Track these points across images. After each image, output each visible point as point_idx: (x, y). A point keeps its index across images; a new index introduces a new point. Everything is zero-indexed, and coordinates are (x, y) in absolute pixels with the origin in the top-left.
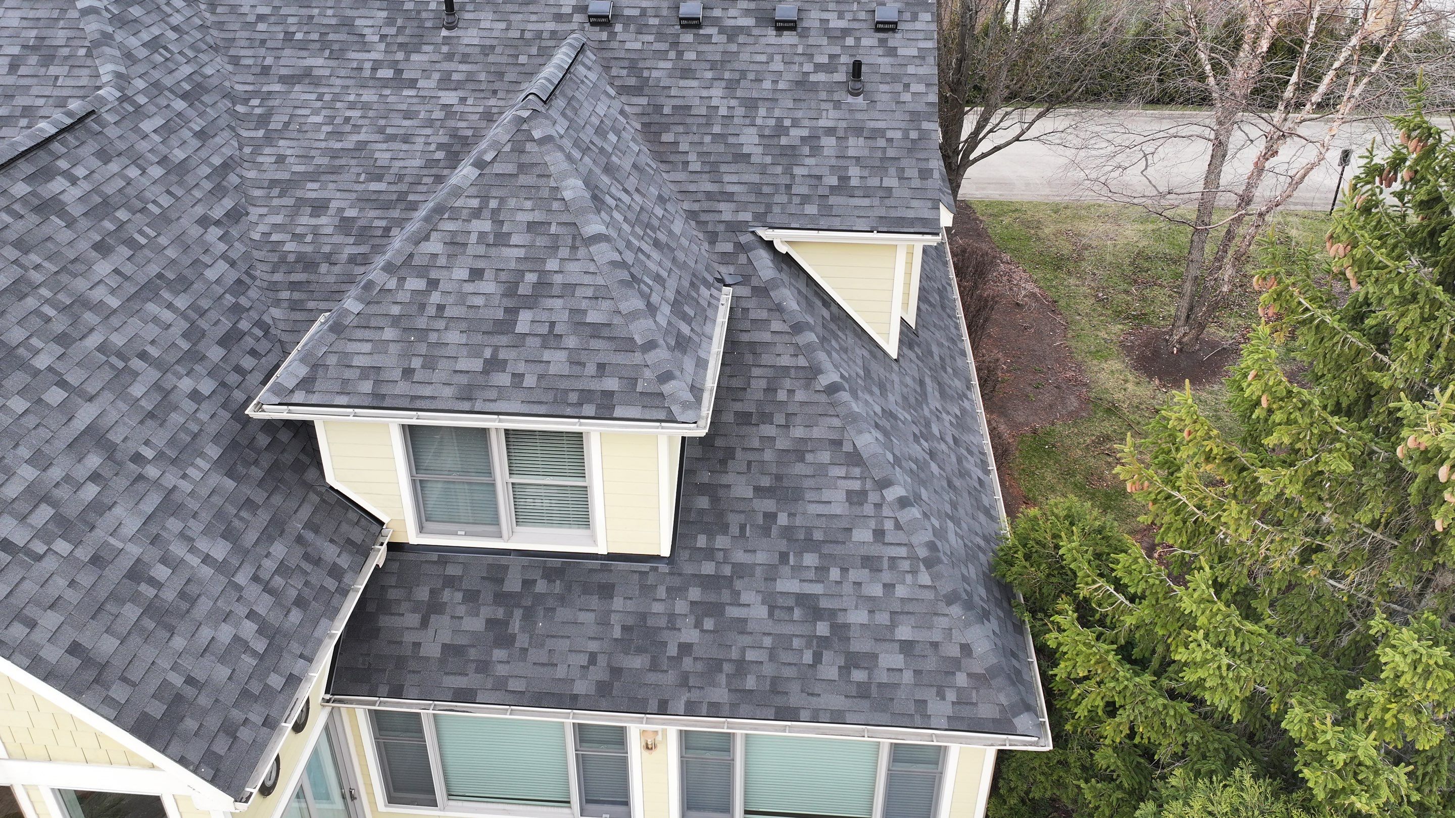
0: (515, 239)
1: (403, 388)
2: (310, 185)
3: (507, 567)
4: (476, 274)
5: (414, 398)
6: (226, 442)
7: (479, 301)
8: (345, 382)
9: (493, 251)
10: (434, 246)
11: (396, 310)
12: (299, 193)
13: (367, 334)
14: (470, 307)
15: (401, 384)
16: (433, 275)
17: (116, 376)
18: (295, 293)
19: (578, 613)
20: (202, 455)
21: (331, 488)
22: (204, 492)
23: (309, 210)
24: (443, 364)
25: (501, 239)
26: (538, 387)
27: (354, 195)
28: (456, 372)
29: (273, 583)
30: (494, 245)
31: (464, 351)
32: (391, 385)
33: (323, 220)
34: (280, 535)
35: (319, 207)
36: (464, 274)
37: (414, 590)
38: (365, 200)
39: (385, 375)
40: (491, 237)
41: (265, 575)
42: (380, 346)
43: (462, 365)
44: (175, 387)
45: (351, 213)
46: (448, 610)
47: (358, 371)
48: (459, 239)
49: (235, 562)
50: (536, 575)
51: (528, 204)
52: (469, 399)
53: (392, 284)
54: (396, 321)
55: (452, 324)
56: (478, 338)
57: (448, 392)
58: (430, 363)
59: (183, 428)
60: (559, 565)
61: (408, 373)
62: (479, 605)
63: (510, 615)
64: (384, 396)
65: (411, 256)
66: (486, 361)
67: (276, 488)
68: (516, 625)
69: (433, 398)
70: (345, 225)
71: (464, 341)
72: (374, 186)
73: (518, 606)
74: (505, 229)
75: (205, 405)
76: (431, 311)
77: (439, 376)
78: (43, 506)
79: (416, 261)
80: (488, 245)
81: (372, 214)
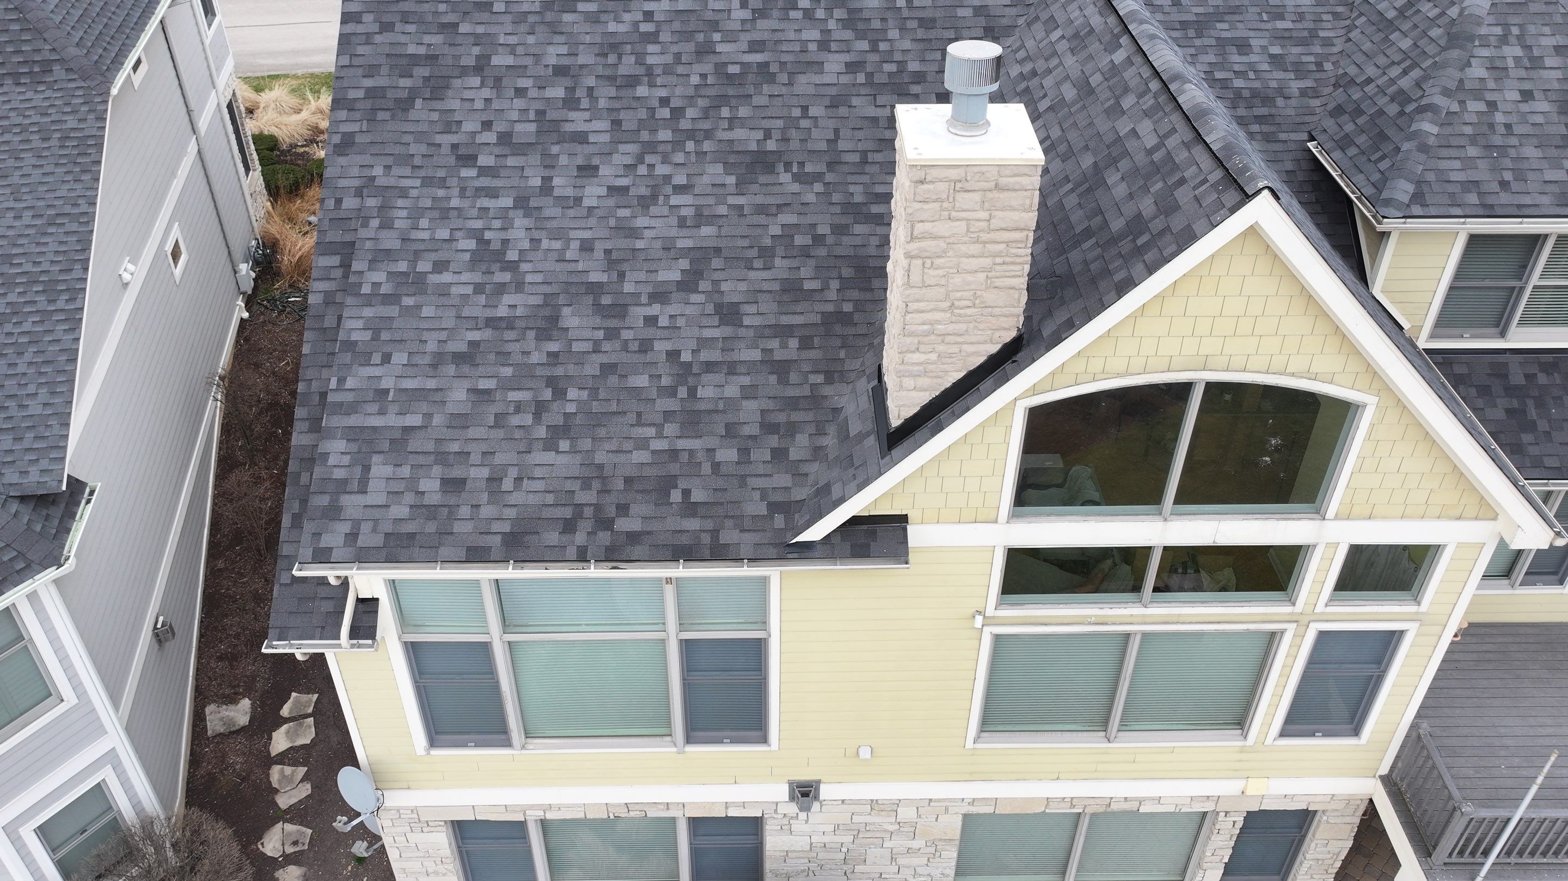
0: (1549, 62)
1: (1505, 198)
2: (1219, 26)
3: (1505, 365)
4: (1527, 95)
5: (1519, 206)
7: (1540, 119)
8: (1452, 195)
9: (1533, 74)
10: (1478, 71)
11: (1468, 130)
12: (1212, 33)
13: (1453, 153)
14: (1533, 124)
15: (1502, 195)
16: (1490, 97)
18: (1263, 126)
23: (1234, 49)
24: (1531, 176)
25: (1536, 63)
27: (1267, 34)
28: (1545, 182)
30: (1532, 68)
31: (1545, 164)
32: (1494, 196)
33: (1253, 58)
35: (1243, 46)
36: (1516, 96)
38: (1281, 37)
39: (1485, 188)
40: (1526, 60)
42: (1469, 163)
43: (1550, 175)
45: (1276, 50)
47: (1459, 185)
48: (1498, 64)
50: (1533, 369)
51: (1547, 30)
53: (1455, 107)
54: (1473, 140)
55: (1524, 141)
56: (1554, 152)
57: (1545, 200)
58: (1520, 176)
61: (1504, 184)
62: (1494, 398)
63: (1525, 404)
64: (1492, 206)
65: (1461, 81)
68: (1533, 413)
69: (1536, 206)
70: (1276, 60)
71: (1541, 155)
72: (1280, 25)
73: (1529, 397)
74: (1536, 53)
76: (1502, 130)
77: (1531, 187)
79: (1468, 85)
80: (1526, 68)
81: (1296, 50)
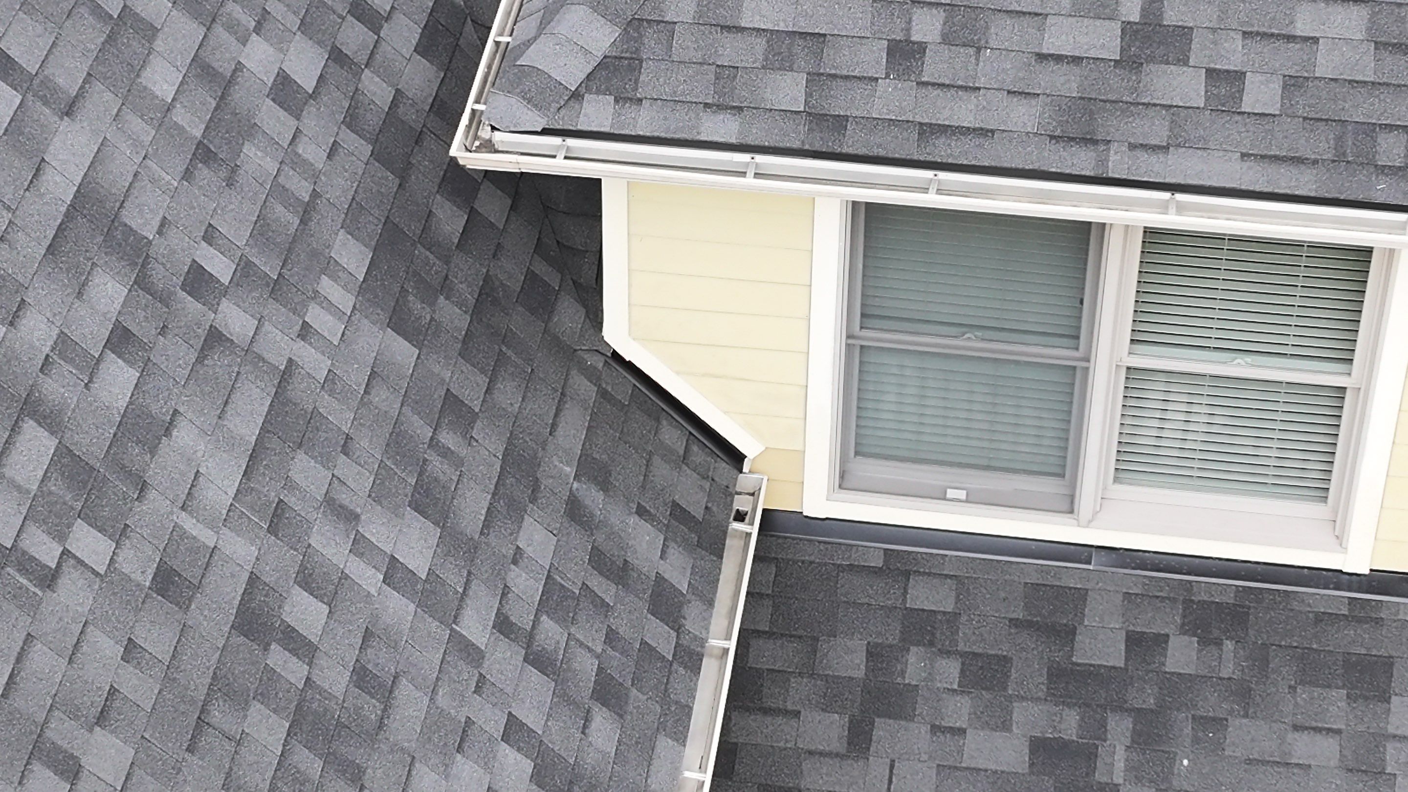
1: (893, 99)
3: (1081, 595)
6: (374, 227)
8: (727, 73)
15: (888, 88)
17: (111, 39)
19: (1291, 736)
20: (330, 267)
21: (616, 356)
22: (357, 378)
24: (1003, 33)
26: (1287, 112)
29: (540, 637)
32: (859, 90)
34: (533, 500)
37: (823, 646)
39: (839, 60)
41: (522, 617)
44: (239, 67)
46: (922, 708)
47: (760, 44)
49: (454, 579)
50: (1164, 622)
52: (1088, 141)
58: (966, 30)
59: (278, 191)
60: (1229, 598)
61: (904, 54)
62: (1010, 699)
63: (1100, 731)
66: (1127, 27)
67: (501, 360)
68: (1115, 762)
69: (985, 133)
73: (1121, 708)
75: (311, 121)
77: (994, 67)
78: (29, 426)
